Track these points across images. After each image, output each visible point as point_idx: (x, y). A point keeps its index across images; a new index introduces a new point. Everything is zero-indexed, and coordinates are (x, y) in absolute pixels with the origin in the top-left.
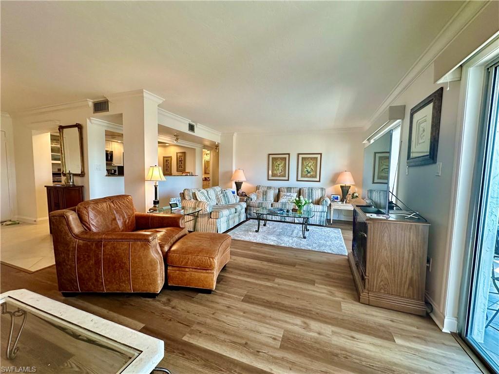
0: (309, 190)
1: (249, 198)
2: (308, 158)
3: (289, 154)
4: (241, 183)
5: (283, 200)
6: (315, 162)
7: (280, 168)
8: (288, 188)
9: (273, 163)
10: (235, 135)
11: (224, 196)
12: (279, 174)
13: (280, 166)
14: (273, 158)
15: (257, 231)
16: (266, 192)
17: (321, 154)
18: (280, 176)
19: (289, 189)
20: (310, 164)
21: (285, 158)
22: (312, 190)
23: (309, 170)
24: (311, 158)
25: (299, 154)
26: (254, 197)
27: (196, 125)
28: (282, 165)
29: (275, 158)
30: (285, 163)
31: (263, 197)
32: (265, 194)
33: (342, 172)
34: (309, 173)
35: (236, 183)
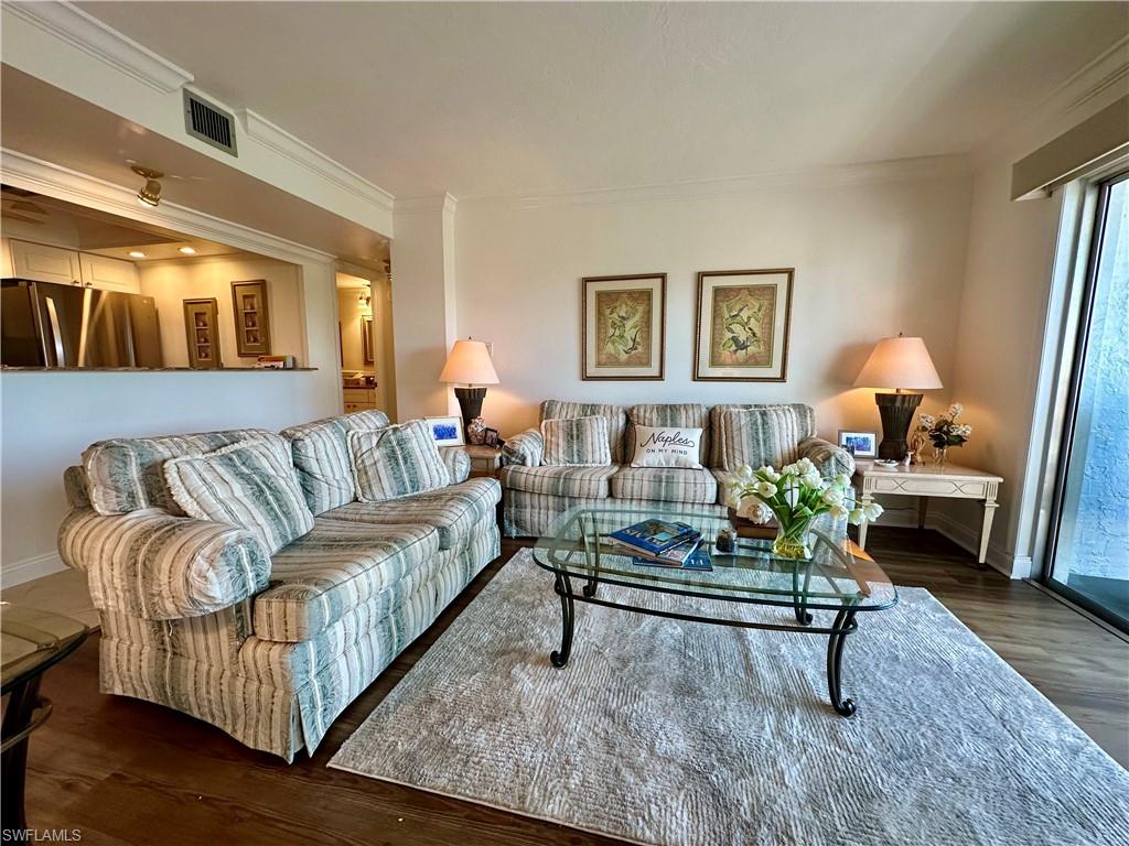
0: (752, 414)
1: (511, 452)
2: (739, 289)
3: (663, 277)
4: (481, 393)
5: (649, 457)
6: (766, 303)
7: (630, 333)
8: (662, 409)
9: (600, 313)
10: (451, 205)
11: (392, 457)
12: (624, 357)
13: (629, 324)
14: (599, 295)
15: (560, 659)
16: (579, 425)
17: (790, 273)
18: (628, 364)
19: (669, 413)
20: (744, 315)
21: (648, 294)
22: (764, 414)
23: (742, 338)
24: (751, 290)
25: (701, 276)
26: (531, 448)
27: (244, 115)
28: (637, 317)
29: (608, 294)
30: (649, 312)
31: (570, 447)
32: (575, 433)
33: (885, 340)
34: (744, 347)
35: (459, 393)
